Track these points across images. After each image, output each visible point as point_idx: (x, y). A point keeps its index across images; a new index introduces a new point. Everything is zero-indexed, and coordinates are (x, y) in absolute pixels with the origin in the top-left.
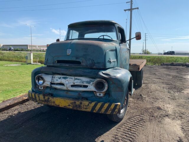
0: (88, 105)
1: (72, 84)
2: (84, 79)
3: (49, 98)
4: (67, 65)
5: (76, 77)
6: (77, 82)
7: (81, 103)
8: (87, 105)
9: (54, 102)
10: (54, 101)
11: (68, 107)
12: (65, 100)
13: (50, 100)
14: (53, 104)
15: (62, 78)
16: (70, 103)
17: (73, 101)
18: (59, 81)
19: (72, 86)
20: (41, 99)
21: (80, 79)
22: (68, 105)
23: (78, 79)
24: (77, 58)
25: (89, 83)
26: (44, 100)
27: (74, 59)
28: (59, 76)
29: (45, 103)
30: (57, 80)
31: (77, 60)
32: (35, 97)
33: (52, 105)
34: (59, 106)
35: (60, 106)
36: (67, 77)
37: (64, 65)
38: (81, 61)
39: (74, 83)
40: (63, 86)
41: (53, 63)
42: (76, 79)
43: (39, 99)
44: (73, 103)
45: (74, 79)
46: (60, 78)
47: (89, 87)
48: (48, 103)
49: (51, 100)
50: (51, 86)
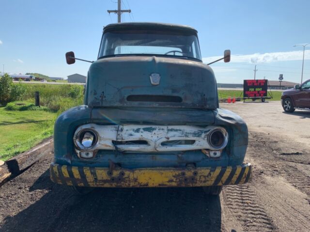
0: (210, 174)
1: (164, 140)
2: (188, 129)
3: (123, 174)
4: (156, 105)
5: (170, 127)
6: (174, 136)
7: (195, 174)
8: (206, 174)
9: (136, 180)
10: (135, 177)
11: (168, 184)
12: (162, 171)
13: (126, 176)
14: (132, 184)
15: (141, 130)
16: (174, 176)
17: (180, 172)
18: (137, 136)
19: (163, 144)
20: (99, 178)
21: (180, 130)
22: (167, 180)
23: (177, 130)
24: (174, 91)
25: (198, 135)
26: (109, 179)
27: (168, 93)
28: (136, 127)
29: (111, 185)
30: (131, 135)
31: (175, 95)
32: (70, 175)
33: (131, 186)
34: (147, 185)
35: (150, 185)
36: (154, 127)
37: (147, 104)
38: (182, 96)
39: (168, 138)
40: (145, 145)
41: (121, 101)
42: (172, 130)
45: (166, 131)
46: (138, 131)
47: (197, 142)
48: (119, 185)
49: (128, 177)
50: (116, 148)
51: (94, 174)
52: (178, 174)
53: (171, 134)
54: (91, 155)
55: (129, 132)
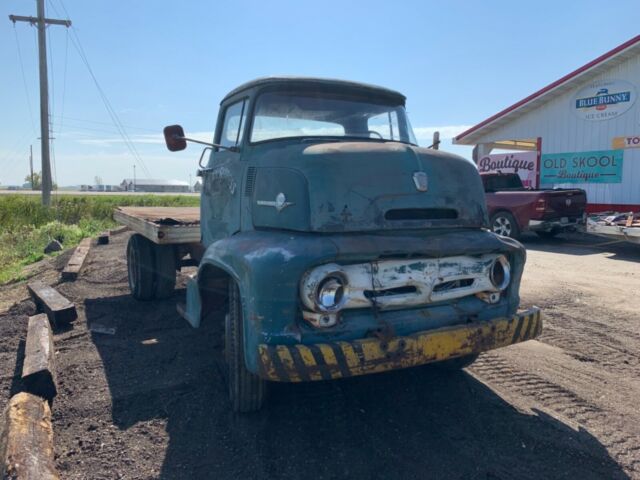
0: (508, 327)
1: (437, 282)
2: (467, 262)
3: (403, 344)
4: (428, 224)
5: (443, 261)
6: (450, 274)
7: (493, 329)
8: (504, 328)
9: (420, 352)
10: (420, 346)
11: (461, 351)
12: (455, 332)
13: (407, 347)
14: (416, 360)
15: (408, 269)
16: (469, 338)
17: (476, 330)
18: (403, 280)
19: (438, 288)
20: (368, 358)
21: (456, 264)
22: (459, 345)
23: (451, 265)
24: (449, 200)
25: (477, 269)
26: (383, 356)
27: (441, 204)
28: (398, 264)
29: (386, 366)
30: (394, 278)
31: (451, 206)
33: (415, 363)
34: (435, 358)
35: (440, 358)
36: (422, 261)
37: (417, 223)
38: (459, 210)
39: (441, 279)
40: (412, 294)
41: (378, 221)
42: (445, 265)
43: (362, 360)
44: (474, 335)
45: (437, 267)
46: (402, 270)
47: (476, 282)
48: (398, 364)
49: (411, 349)
50: (374, 303)
51: (358, 351)
52: (473, 332)
53: (445, 271)
54: (332, 320)
55: (390, 274)
